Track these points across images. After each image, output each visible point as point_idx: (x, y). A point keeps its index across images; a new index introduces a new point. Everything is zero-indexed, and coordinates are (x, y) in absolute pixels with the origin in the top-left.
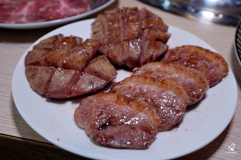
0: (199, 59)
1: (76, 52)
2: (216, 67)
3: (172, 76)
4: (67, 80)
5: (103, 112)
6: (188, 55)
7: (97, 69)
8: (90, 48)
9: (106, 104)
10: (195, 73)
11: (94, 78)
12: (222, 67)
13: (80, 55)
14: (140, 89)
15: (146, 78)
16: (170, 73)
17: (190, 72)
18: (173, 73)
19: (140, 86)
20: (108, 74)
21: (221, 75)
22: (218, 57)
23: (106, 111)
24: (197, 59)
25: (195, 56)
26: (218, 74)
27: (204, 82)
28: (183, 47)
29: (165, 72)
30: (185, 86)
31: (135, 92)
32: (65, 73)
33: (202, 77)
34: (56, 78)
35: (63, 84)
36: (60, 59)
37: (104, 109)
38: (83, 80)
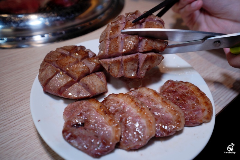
0: (191, 99)
1: (80, 64)
2: (201, 111)
3: (156, 106)
4: (62, 84)
5: (83, 114)
6: (184, 91)
7: (88, 82)
8: (94, 64)
9: (89, 109)
10: (176, 110)
11: (82, 89)
12: (206, 113)
13: (82, 68)
14: (124, 107)
15: (132, 100)
16: (156, 102)
17: (172, 108)
18: (158, 103)
19: (125, 105)
20: (95, 89)
21: (201, 121)
22: (208, 103)
23: (86, 114)
24: (189, 98)
25: (189, 95)
26: (198, 118)
27: (179, 122)
28: (186, 83)
29: (153, 100)
30: (162, 119)
31: (119, 107)
32: (64, 77)
33: (180, 116)
34: (56, 79)
35: (58, 86)
36: (67, 65)
37: (85, 112)
38: (73, 88)
